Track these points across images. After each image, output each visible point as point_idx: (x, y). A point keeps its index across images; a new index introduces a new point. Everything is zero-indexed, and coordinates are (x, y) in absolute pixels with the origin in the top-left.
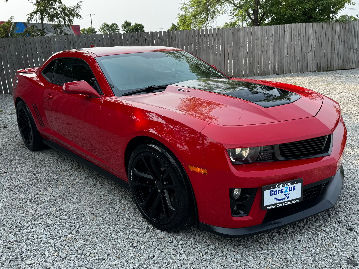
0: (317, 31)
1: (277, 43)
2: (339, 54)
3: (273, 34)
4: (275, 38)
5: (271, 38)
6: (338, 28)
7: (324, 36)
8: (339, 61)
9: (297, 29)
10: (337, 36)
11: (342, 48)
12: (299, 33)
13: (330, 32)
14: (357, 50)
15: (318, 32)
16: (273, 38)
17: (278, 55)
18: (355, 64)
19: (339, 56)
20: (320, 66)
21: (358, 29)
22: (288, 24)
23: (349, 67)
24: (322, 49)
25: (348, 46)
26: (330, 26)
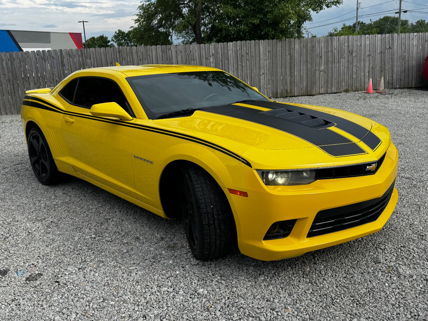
0: (270, 50)
1: (219, 65)
2: (301, 77)
3: (213, 54)
4: (217, 57)
5: (211, 59)
6: (297, 46)
7: (279, 55)
8: (302, 85)
9: (244, 48)
10: (297, 56)
12: (247, 52)
13: (287, 51)
14: (325, 72)
16: (213, 59)
18: (323, 89)
19: (301, 80)
20: (277, 92)
21: (325, 46)
22: (232, 42)
23: (315, 92)
24: (278, 71)
25: (312, 67)
26: (287, 44)
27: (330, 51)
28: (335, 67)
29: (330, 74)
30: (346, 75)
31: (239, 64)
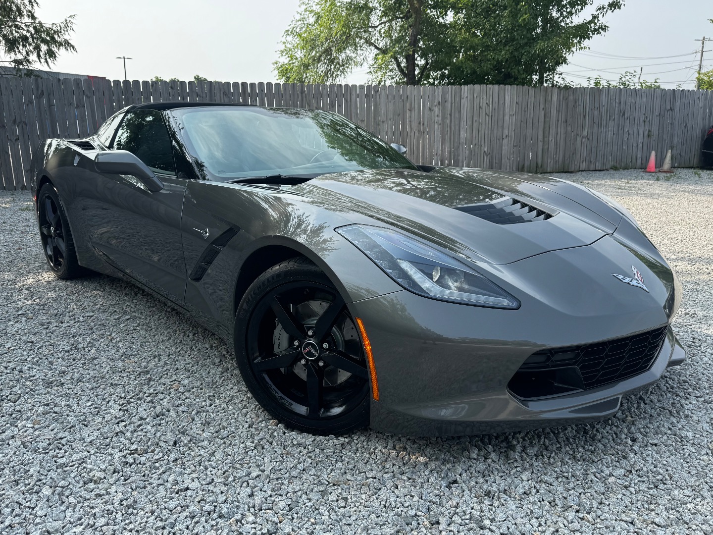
0: (519, 101)
1: (446, 119)
2: (557, 145)
3: (439, 102)
4: (444, 108)
5: (436, 109)
6: (555, 98)
7: (530, 109)
8: (558, 156)
9: (483, 96)
10: (554, 112)
11: (562, 133)
12: (487, 102)
13: (541, 104)
14: (588, 139)
15: (520, 103)
16: (439, 109)
17: (448, 140)
18: (584, 163)
19: (557, 148)
20: (524, 165)
22: (467, 86)
23: (574, 169)
24: (528, 133)
25: (573, 130)
26: (542, 94)
27: (596, 109)
28: (601, 132)
29: (594, 143)
30: (615, 145)
31: (475, 119)
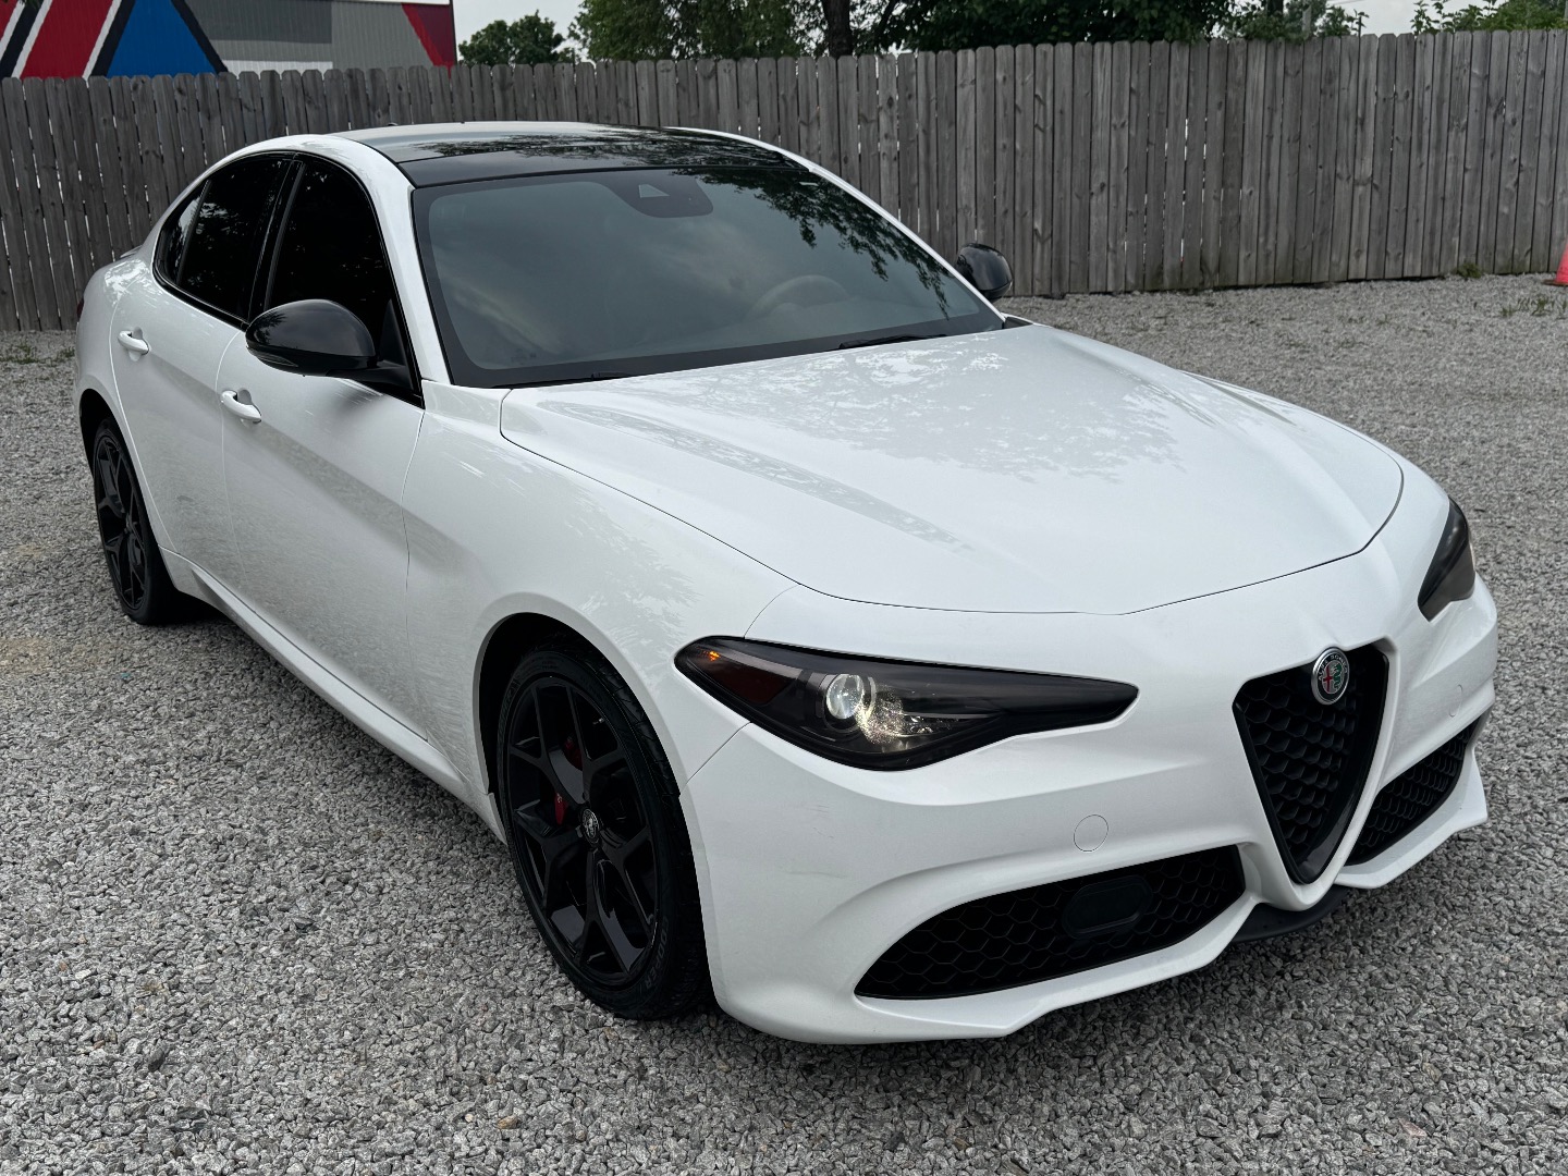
0: (1138, 86)
1: (914, 146)
2: (1267, 207)
4: (907, 116)
5: (883, 119)
7: (1177, 108)
8: (1271, 239)
9: (1024, 77)
10: (1254, 114)
11: (1285, 172)
12: (1038, 92)
13: (1211, 90)
14: (1373, 185)
16: (891, 118)
17: (923, 201)
18: (1363, 258)
19: (1268, 216)
20: (1161, 269)
21: (1381, 75)
22: (975, 50)
23: (1327, 274)
24: (1170, 177)
25: (1320, 164)
26: (1214, 60)
27: (1401, 96)
28: (1421, 166)
29: (1397, 197)
30: (1471, 202)
31: (1000, 142)
